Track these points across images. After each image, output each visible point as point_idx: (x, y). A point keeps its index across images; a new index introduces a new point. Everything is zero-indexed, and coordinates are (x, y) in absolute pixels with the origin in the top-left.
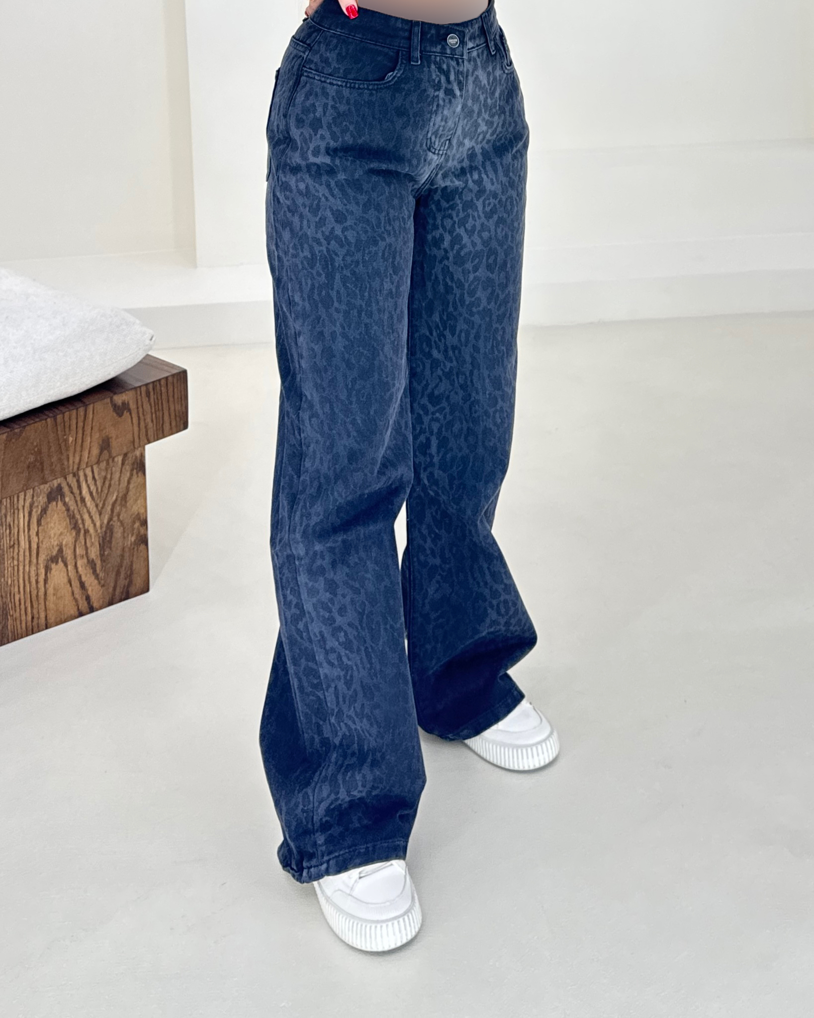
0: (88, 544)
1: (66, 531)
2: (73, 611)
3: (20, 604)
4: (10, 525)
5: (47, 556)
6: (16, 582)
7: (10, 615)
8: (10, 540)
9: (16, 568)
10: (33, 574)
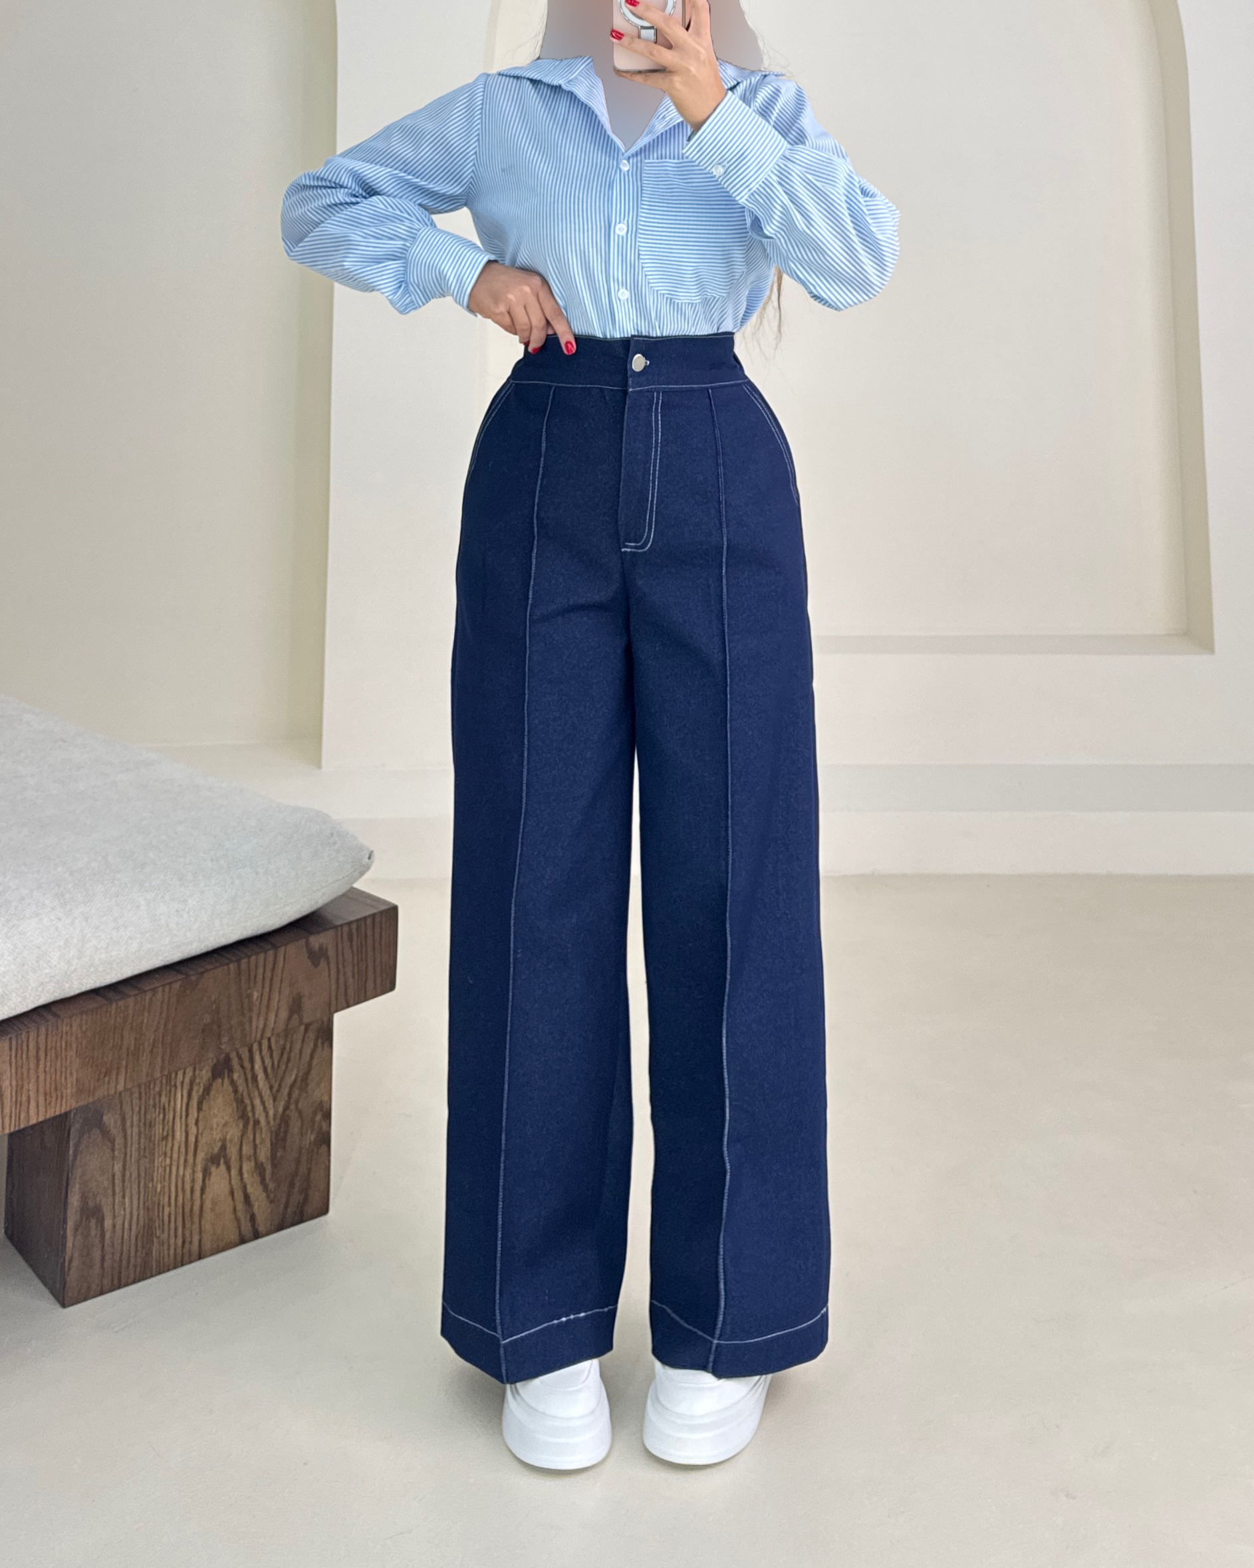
0: (258, 1142)
1: (232, 1120)
2: (233, 1236)
3: (169, 1221)
4: (164, 1109)
5: (206, 1154)
6: (167, 1189)
7: (156, 1236)
8: (163, 1129)
9: (168, 1169)
10: (188, 1178)
